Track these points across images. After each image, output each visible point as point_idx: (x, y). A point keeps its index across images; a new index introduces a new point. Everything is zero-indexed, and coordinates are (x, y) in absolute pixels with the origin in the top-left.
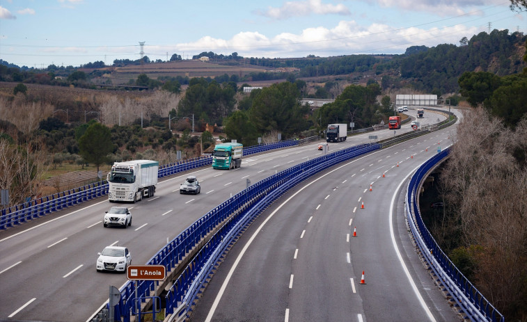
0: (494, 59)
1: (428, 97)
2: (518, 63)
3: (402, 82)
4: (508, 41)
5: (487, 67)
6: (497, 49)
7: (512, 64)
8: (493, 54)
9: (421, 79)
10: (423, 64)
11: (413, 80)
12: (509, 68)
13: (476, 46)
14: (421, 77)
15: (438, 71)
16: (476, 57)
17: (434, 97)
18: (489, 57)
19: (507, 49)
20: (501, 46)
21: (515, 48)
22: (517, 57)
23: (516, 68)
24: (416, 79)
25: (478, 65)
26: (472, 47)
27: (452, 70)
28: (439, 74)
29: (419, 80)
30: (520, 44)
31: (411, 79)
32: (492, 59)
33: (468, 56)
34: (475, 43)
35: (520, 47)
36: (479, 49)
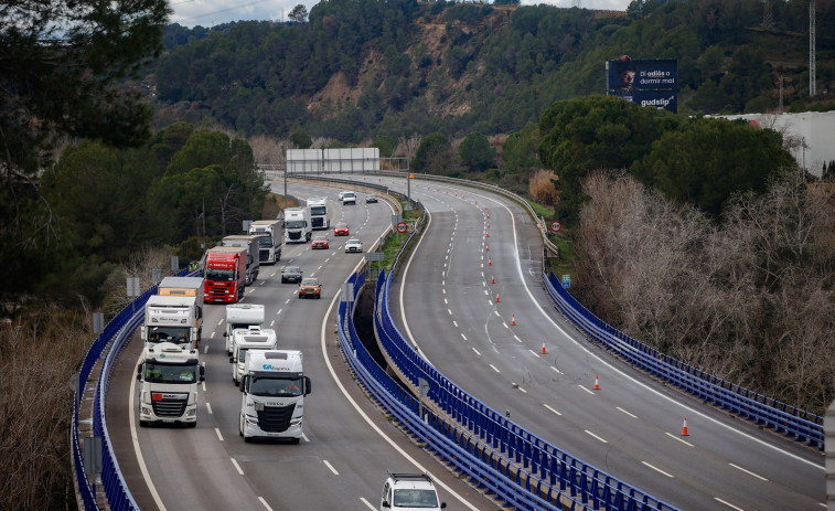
0: (372, 54)
1: (357, 153)
2: (426, 63)
3: (162, 111)
4: (400, 12)
5: (357, 73)
6: (378, 31)
7: (415, 65)
8: (368, 43)
9: (206, 103)
10: (209, 70)
11: (188, 107)
12: (407, 76)
13: (329, 24)
14: (205, 99)
15: (246, 86)
16: (330, 51)
17: (373, 153)
18: (359, 50)
19: (399, 31)
20: (386, 24)
21: (418, 30)
22: (425, 48)
23: (424, 75)
24: (194, 103)
25: (337, 70)
26: (321, 27)
27: (278, 83)
28: (247, 92)
29: (201, 107)
30: (429, 21)
31: (182, 104)
32: (366, 56)
33: (312, 49)
34: (325, 19)
35: (428, 27)
36: (336, 31)
